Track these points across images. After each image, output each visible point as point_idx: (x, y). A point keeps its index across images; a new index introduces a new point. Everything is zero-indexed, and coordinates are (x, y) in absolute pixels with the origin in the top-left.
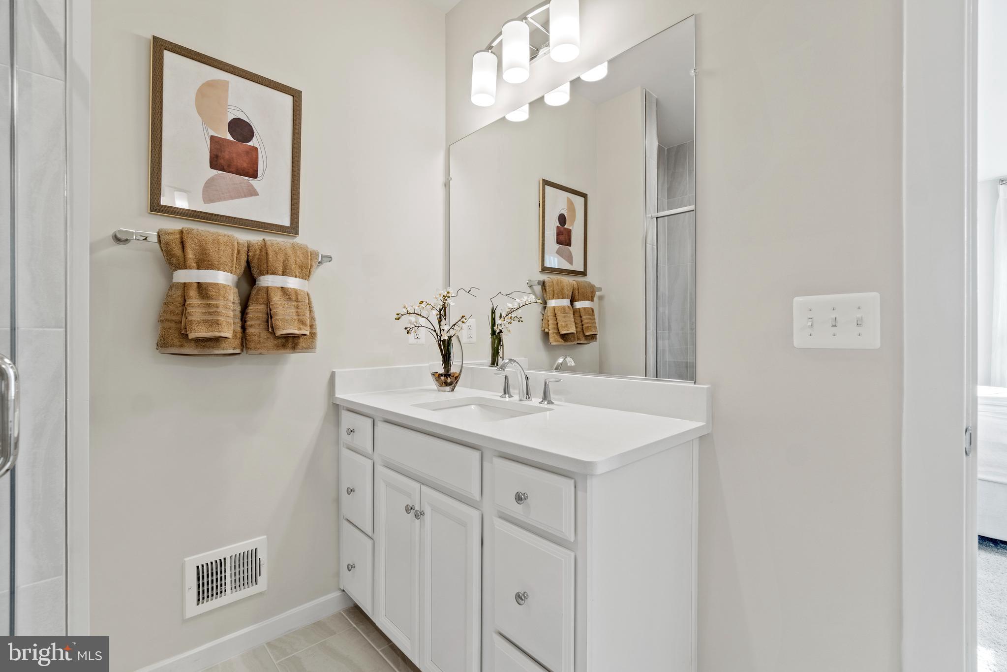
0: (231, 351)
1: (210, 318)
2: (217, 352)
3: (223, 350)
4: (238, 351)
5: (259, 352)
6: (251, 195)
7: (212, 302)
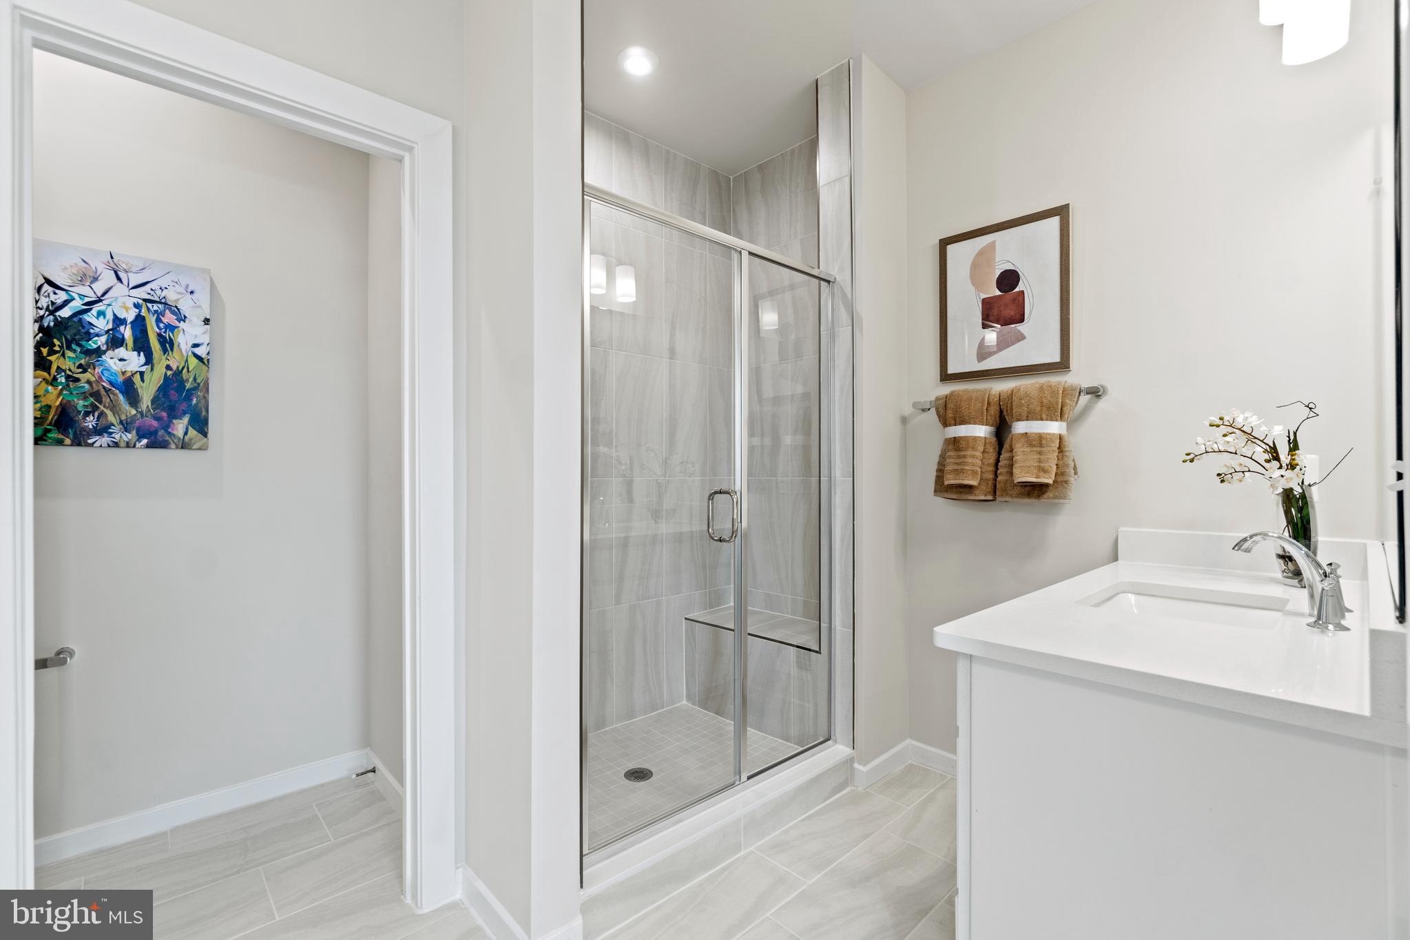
0: (983, 498)
1: (959, 467)
2: (971, 498)
3: (975, 496)
4: (990, 498)
5: (1005, 499)
6: (1019, 341)
7: (962, 453)
